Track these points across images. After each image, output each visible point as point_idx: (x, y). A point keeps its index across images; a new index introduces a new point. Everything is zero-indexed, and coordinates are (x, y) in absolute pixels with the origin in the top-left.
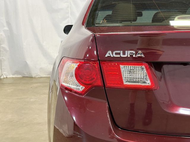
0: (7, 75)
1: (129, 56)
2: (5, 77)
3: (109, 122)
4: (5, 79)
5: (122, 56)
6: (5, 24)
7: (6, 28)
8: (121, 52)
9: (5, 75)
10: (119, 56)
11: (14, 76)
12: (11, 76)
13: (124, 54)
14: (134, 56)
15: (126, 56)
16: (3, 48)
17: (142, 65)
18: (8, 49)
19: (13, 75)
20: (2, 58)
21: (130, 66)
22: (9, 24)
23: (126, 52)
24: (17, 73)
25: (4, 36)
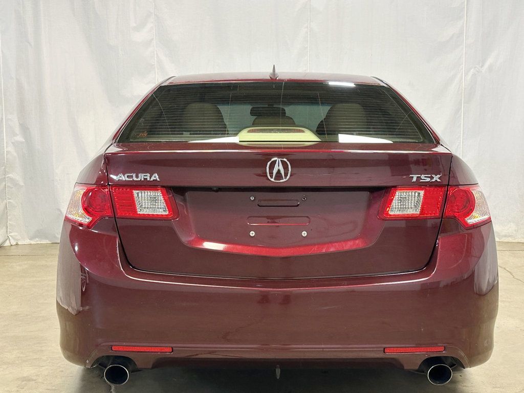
0: (17, 240)
1: (143, 179)
2: (14, 243)
3: (117, 258)
4: (13, 247)
5: (135, 179)
6: (17, 130)
7: (20, 138)
8: (134, 175)
9: (14, 239)
10: (132, 179)
11: (33, 242)
12: (27, 242)
13: (137, 177)
14: (148, 179)
15: (139, 179)
16: (11, 179)
17: (158, 190)
18: (22, 184)
19: (31, 239)
20: (9, 202)
21: (146, 191)
22: (25, 129)
23: (139, 175)
24: (40, 234)
25: (15, 154)
